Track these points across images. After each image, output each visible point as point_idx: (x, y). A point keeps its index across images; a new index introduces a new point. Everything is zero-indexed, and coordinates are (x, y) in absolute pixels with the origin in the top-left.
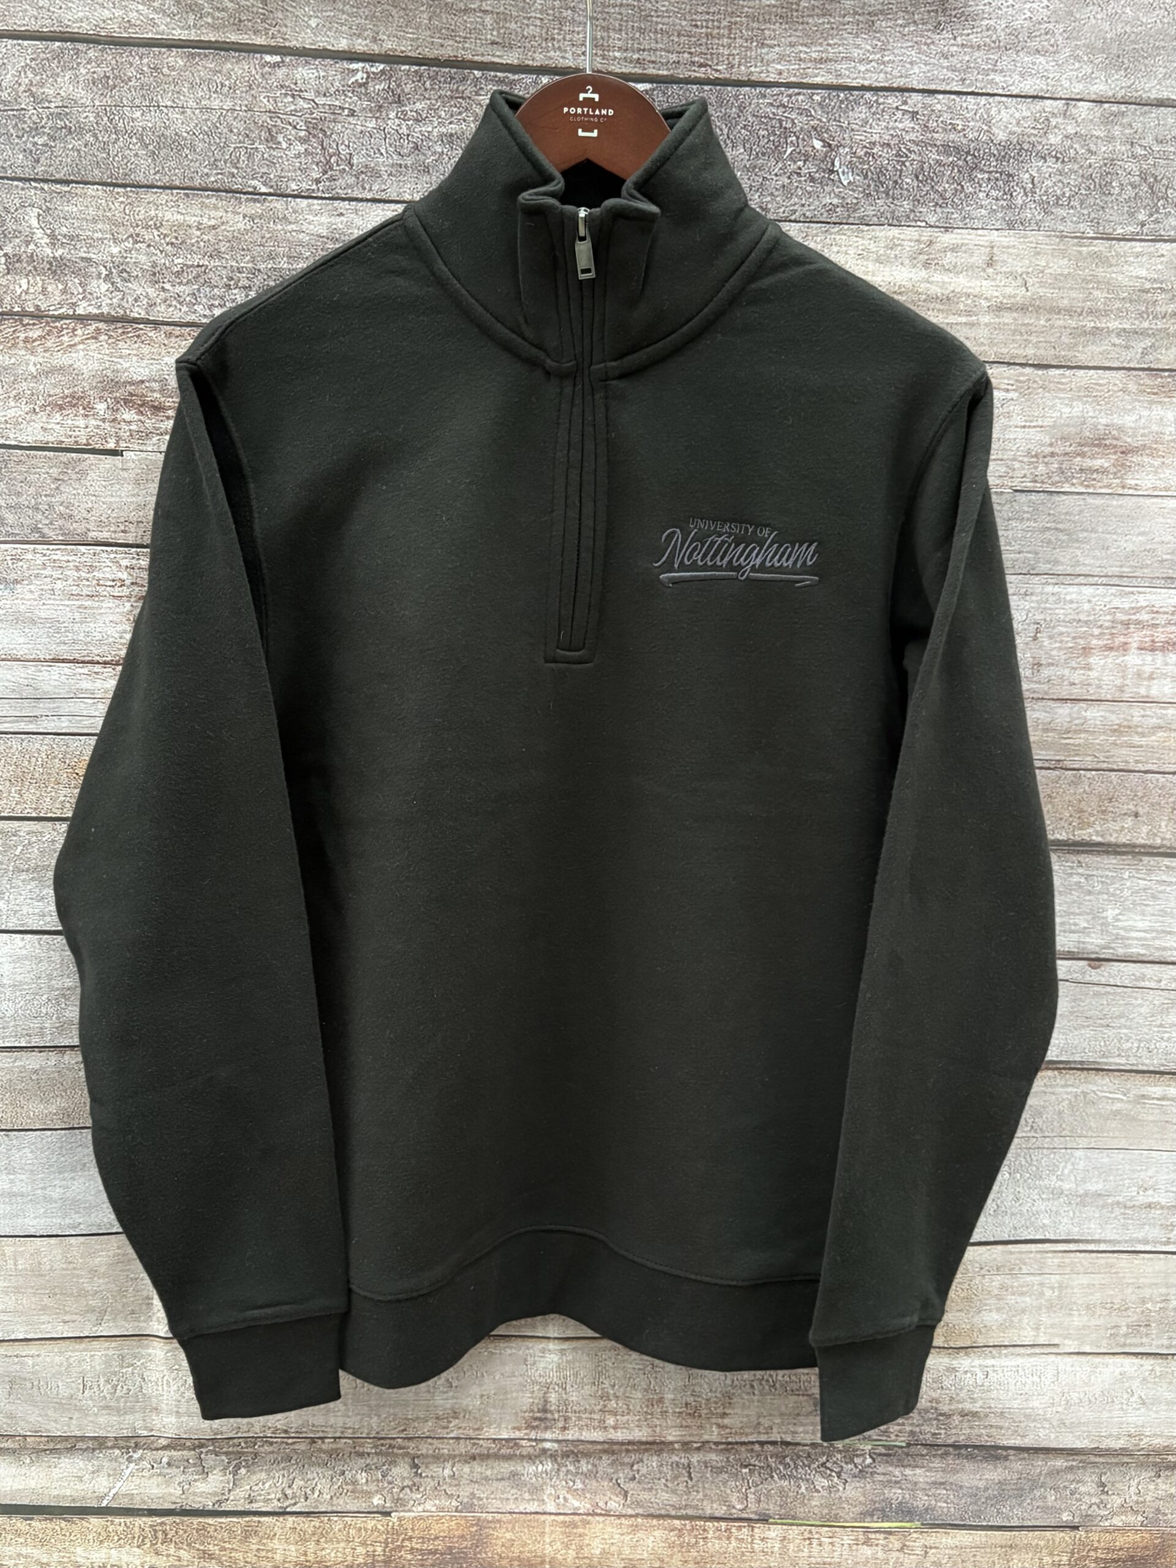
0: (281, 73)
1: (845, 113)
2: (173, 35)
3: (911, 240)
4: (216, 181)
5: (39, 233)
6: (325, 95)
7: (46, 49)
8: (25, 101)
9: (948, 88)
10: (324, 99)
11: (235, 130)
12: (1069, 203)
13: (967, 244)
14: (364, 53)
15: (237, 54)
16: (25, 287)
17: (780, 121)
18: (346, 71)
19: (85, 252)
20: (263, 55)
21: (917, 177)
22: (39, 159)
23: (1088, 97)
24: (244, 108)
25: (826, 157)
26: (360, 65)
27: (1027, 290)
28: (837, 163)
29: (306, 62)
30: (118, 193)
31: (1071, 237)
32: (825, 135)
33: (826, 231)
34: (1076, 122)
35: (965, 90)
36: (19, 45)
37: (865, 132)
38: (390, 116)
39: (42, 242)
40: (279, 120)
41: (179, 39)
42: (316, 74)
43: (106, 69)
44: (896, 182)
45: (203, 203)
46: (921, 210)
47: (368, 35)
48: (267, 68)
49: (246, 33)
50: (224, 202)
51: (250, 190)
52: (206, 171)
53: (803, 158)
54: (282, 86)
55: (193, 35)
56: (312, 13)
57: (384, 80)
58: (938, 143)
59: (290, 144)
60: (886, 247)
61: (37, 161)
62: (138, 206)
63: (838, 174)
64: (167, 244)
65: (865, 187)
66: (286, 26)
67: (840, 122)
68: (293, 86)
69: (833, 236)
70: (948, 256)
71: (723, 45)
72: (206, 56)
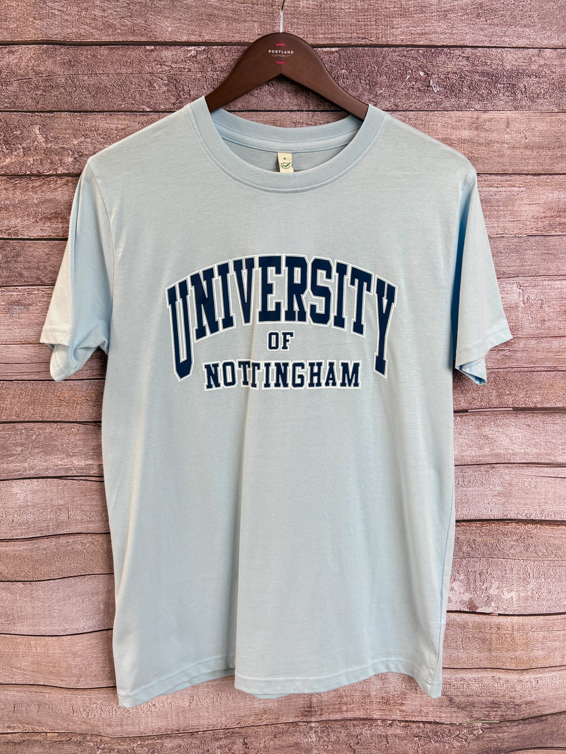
0: (154, 54)
1: (435, 58)
2: (102, 39)
3: (468, 117)
4: (125, 107)
5: (40, 137)
6: (176, 63)
7: (40, 48)
8: (31, 74)
9: (483, 45)
10: (176, 65)
11: (134, 83)
12: (544, 97)
13: (496, 118)
14: (195, 42)
15: (133, 47)
16: (32, 162)
17: (403, 63)
18: (186, 51)
19: (62, 144)
20: (146, 46)
21: (470, 88)
22: (38, 102)
23: (549, 47)
24: (137, 72)
25: (426, 79)
26: (193, 47)
27: (526, 139)
28: (431, 83)
29: (167, 48)
30: (76, 115)
31: (546, 113)
32: (425, 69)
33: (427, 115)
34: (544, 59)
35: (491, 46)
36: (28, 47)
37: (445, 67)
38: (209, 70)
39: (41, 140)
40: (154, 77)
41: (105, 41)
42: (172, 53)
43: (70, 57)
44: (460, 90)
45: (119, 118)
46: (472, 103)
47: (197, 34)
48: (148, 52)
49: (137, 36)
50: (129, 117)
51: (141, 110)
52: (120, 103)
53: (415, 80)
54: (155, 60)
55: (111, 39)
56: (169, 25)
57: (205, 53)
58: (479, 71)
59: (160, 87)
60: (456, 121)
61: (38, 103)
62: (87, 121)
63: (432, 88)
64: (101, 138)
65: (445, 93)
66: (156, 32)
67: (432, 63)
68: (160, 60)
69: (430, 117)
70: (487, 124)
71: (373, 29)
72: (118, 48)
